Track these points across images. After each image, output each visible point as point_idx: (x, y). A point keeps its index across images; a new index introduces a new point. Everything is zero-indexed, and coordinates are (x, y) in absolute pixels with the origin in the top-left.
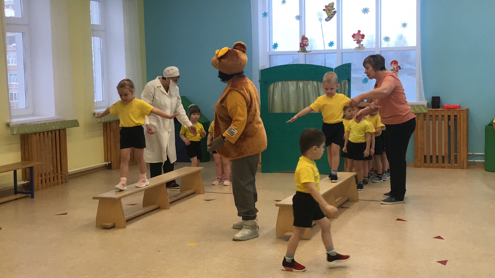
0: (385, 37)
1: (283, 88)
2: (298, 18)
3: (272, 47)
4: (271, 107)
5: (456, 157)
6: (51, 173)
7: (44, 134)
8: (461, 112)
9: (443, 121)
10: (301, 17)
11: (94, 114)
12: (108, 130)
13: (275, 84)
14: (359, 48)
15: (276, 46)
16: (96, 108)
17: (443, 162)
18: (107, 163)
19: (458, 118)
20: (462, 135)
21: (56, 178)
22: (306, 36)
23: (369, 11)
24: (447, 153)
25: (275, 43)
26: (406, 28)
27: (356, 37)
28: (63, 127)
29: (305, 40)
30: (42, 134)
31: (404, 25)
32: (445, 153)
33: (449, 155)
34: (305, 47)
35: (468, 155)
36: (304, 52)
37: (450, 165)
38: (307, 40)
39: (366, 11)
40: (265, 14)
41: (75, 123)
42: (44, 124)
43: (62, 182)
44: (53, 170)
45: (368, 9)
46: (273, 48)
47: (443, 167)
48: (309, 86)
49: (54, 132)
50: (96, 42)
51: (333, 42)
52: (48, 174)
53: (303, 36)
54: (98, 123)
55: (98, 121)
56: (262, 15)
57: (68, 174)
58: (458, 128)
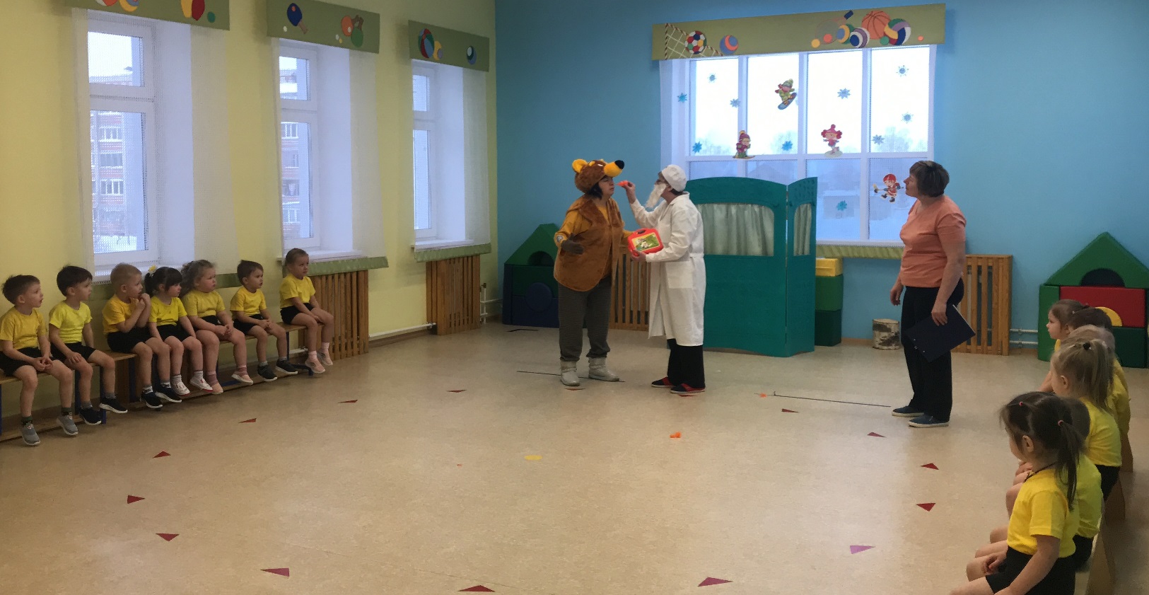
0: (875, 136)
2: (735, 103)
3: (692, 149)
5: (989, 335)
6: (343, 339)
7: (333, 278)
8: (1001, 260)
12: (434, 275)
14: (832, 152)
15: (698, 147)
16: (416, 240)
17: (968, 343)
18: (430, 324)
19: (994, 271)
20: (1000, 299)
21: (349, 346)
22: (749, 134)
23: (849, 95)
25: (697, 142)
26: (909, 122)
27: (826, 134)
28: (364, 268)
29: (745, 139)
30: (330, 278)
31: (907, 118)
33: (979, 331)
34: (745, 150)
35: (1011, 333)
36: (743, 158)
37: (979, 348)
38: (747, 139)
39: (844, 93)
40: (682, 98)
41: (382, 262)
42: (334, 262)
43: (359, 352)
44: (346, 334)
45: (849, 91)
47: (969, 351)
48: (746, 212)
49: (348, 276)
50: (420, 139)
52: (337, 339)
53: (743, 132)
54: (418, 262)
55: (419, 260)
56: (677, 99)
57: (370, 340)
58: (994, 287)
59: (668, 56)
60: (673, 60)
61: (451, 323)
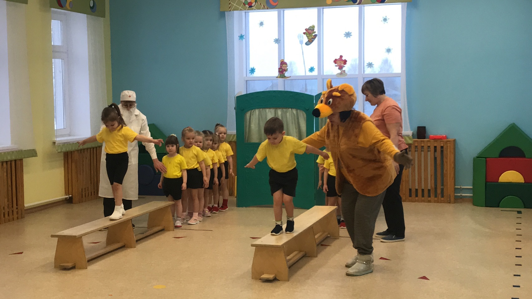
0: (368, 63)
1: (260, 117)
2: (277, 41)
3: (248, 72)
4: (247, 136)
5: (442, 190)
6: (6, 208)
8: (448, 143)
9: (429, 152)
10: (280, 40)
11: (54, 143)
12: (70, 161)
13: (252, 111)
14: (341, 74)
15: (253, 71)
16: (57, 137)
17: (429, 196)
18: (67, 196)
19: (444, 149)
20: (449, 167)
21: (11, 214)
22: (285, 61)
23: (351, 35)
24: (433, 186)
25: (252, 67)
26: (390, 53)
27: (338, 62)
28: (20, 157)
29: (284, 65)
31: (389, 50)
32: (431, 186)
33: (436, 188)
34: (284, 72)
35: (455, 189)
36: (282, 78)
37: (436, 199)
38: (285, 65)
39: (348, 35)
40: (241, 37)
41: (33, 153)
43: (18, 217)
44: (8, 205)
45: (351, 33)
46: (250, 73)
47: (429, 202)
49: (9, 163)
50: (57, 64)
51: (313, 67)
53: (282, 61)
54: (58, 152)
55: (59, 151)
56: (238, 38)
57: (25, 208)
58: (445, 160)
59: (231, 9)
60: (235, 11)
61: (82, 194)
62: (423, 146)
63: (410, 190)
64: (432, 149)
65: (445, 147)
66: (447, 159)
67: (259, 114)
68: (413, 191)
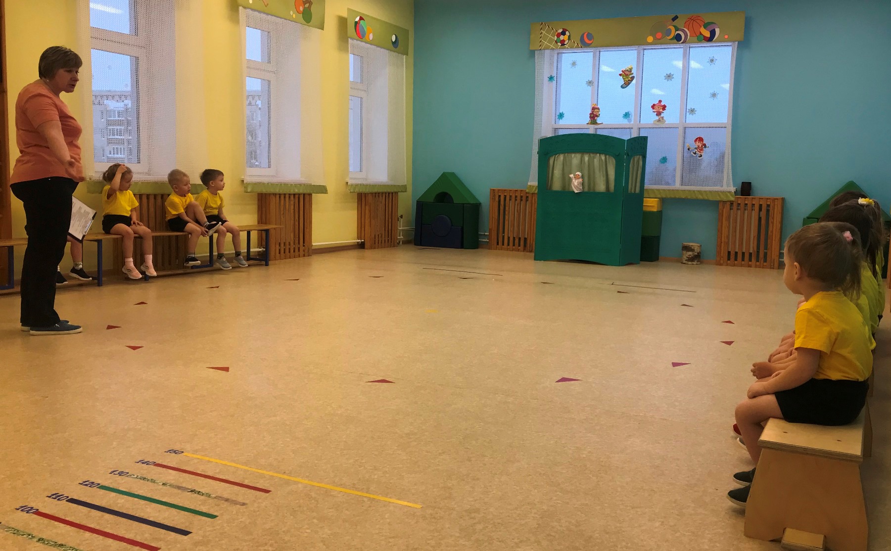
0: (690, 108)
1: (565, 162)
2: (590, 83)
3: (557, 117)
4: (550, 184)
5: (765, 255)
6: (292, 244)
8: (776, 201)
10: (594, 83)
11: (347, 184)
12: (363, 204)
13: (556, 156)
14: (659, 121)
15: (561, 116)
17: (750, 260)
18: (359, 241)
19: (771, 209)
20: (774, 229)
21: (297, 250)
23: (673, 78)
24: (755, 249)
25: (561, 112)
27: (655, 107)
28: (309, 192)
29: (596, 110)
31: (714, 95)
32: (753, 250)
33: (758, 252)
36: (594, 124)
37: (758, 263)
38: (598, 110)
39: (669, 77)
40: (552, 78)
41: (323, 189)
43: (304, 255)
44: (294, 241)
45: (673, 75)
46: (559, 118)
47: (750, 266)
48: (595, 160)
49: (297, 196)
51: (628, 113)
52: (288, 243)
53: (595, 106)
54: (351, 193)
55: (352, 191)
56: (547, 79)
57: (313, 247)
58: (771, 220)
59: (542, 47)
60: (546, 51)
61: (375, 241)
62: (747, 204)
63: (729, 253)
64: (757, 207)
65: (771, 206)
66: (773, 218)
67: (563, 160)
68: (733, 254)
